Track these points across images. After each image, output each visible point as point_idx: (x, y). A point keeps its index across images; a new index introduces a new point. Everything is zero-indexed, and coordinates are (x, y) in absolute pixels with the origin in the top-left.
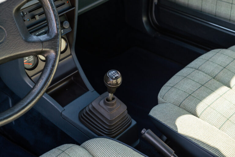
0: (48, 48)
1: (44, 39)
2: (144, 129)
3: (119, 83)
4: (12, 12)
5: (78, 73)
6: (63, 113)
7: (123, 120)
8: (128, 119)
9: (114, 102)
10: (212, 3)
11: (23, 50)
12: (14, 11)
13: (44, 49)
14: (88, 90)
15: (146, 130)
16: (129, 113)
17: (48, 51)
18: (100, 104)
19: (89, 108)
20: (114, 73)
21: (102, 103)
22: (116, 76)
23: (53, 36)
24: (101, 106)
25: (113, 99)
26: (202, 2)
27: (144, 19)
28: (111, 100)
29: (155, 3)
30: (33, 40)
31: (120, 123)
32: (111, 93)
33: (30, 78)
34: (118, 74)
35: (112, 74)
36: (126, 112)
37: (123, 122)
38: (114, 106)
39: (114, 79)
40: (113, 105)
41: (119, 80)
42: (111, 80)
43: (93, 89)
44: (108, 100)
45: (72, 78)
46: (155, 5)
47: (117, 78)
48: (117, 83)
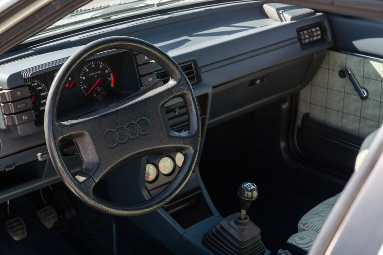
0: (188, 145)
1: (185, 136)
2: (281, 249)
3: (255, 196)
4: (158, 106)
5: (202, 194)
6: (185, 235)
7: (255, 246)
8: (261, 245)
9: (246, 221)
10: (372, 126)
11: (165, 144)
12: (160, 105)
13: (184, 146)
14: (212, 214)
15: (282, 250)
16: (262, 239)
17: (188, 148)
18: (230, 223)
19: (217, 228)
20: (250, 185)
21: (232, 223)
22: (252, 188)
23: (193, 134)
24: (231, 226)
25: (246, 218)
26: (359, 125)
27: (283, 145)
28: (243, 218)
29: (298, 125)
30: (174, 135)
31: (252, 248)
32: (245, 210)
33: (149, 192)
34: (254, 186)
35: (248, 186)
36: (260, 237)
37: (255, 247)
38: (246, 227)
39: (250, 191)
40: (245, 224)
41: (255, 194)
42: (247, 193)
43: (219, 214)
44: (240, 218)
45: (194, 200)
46: (298, 127)
47: (253, 190)
48: (252, 197)
